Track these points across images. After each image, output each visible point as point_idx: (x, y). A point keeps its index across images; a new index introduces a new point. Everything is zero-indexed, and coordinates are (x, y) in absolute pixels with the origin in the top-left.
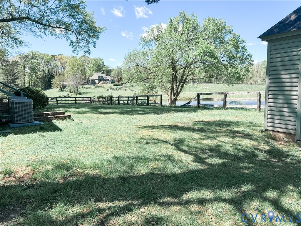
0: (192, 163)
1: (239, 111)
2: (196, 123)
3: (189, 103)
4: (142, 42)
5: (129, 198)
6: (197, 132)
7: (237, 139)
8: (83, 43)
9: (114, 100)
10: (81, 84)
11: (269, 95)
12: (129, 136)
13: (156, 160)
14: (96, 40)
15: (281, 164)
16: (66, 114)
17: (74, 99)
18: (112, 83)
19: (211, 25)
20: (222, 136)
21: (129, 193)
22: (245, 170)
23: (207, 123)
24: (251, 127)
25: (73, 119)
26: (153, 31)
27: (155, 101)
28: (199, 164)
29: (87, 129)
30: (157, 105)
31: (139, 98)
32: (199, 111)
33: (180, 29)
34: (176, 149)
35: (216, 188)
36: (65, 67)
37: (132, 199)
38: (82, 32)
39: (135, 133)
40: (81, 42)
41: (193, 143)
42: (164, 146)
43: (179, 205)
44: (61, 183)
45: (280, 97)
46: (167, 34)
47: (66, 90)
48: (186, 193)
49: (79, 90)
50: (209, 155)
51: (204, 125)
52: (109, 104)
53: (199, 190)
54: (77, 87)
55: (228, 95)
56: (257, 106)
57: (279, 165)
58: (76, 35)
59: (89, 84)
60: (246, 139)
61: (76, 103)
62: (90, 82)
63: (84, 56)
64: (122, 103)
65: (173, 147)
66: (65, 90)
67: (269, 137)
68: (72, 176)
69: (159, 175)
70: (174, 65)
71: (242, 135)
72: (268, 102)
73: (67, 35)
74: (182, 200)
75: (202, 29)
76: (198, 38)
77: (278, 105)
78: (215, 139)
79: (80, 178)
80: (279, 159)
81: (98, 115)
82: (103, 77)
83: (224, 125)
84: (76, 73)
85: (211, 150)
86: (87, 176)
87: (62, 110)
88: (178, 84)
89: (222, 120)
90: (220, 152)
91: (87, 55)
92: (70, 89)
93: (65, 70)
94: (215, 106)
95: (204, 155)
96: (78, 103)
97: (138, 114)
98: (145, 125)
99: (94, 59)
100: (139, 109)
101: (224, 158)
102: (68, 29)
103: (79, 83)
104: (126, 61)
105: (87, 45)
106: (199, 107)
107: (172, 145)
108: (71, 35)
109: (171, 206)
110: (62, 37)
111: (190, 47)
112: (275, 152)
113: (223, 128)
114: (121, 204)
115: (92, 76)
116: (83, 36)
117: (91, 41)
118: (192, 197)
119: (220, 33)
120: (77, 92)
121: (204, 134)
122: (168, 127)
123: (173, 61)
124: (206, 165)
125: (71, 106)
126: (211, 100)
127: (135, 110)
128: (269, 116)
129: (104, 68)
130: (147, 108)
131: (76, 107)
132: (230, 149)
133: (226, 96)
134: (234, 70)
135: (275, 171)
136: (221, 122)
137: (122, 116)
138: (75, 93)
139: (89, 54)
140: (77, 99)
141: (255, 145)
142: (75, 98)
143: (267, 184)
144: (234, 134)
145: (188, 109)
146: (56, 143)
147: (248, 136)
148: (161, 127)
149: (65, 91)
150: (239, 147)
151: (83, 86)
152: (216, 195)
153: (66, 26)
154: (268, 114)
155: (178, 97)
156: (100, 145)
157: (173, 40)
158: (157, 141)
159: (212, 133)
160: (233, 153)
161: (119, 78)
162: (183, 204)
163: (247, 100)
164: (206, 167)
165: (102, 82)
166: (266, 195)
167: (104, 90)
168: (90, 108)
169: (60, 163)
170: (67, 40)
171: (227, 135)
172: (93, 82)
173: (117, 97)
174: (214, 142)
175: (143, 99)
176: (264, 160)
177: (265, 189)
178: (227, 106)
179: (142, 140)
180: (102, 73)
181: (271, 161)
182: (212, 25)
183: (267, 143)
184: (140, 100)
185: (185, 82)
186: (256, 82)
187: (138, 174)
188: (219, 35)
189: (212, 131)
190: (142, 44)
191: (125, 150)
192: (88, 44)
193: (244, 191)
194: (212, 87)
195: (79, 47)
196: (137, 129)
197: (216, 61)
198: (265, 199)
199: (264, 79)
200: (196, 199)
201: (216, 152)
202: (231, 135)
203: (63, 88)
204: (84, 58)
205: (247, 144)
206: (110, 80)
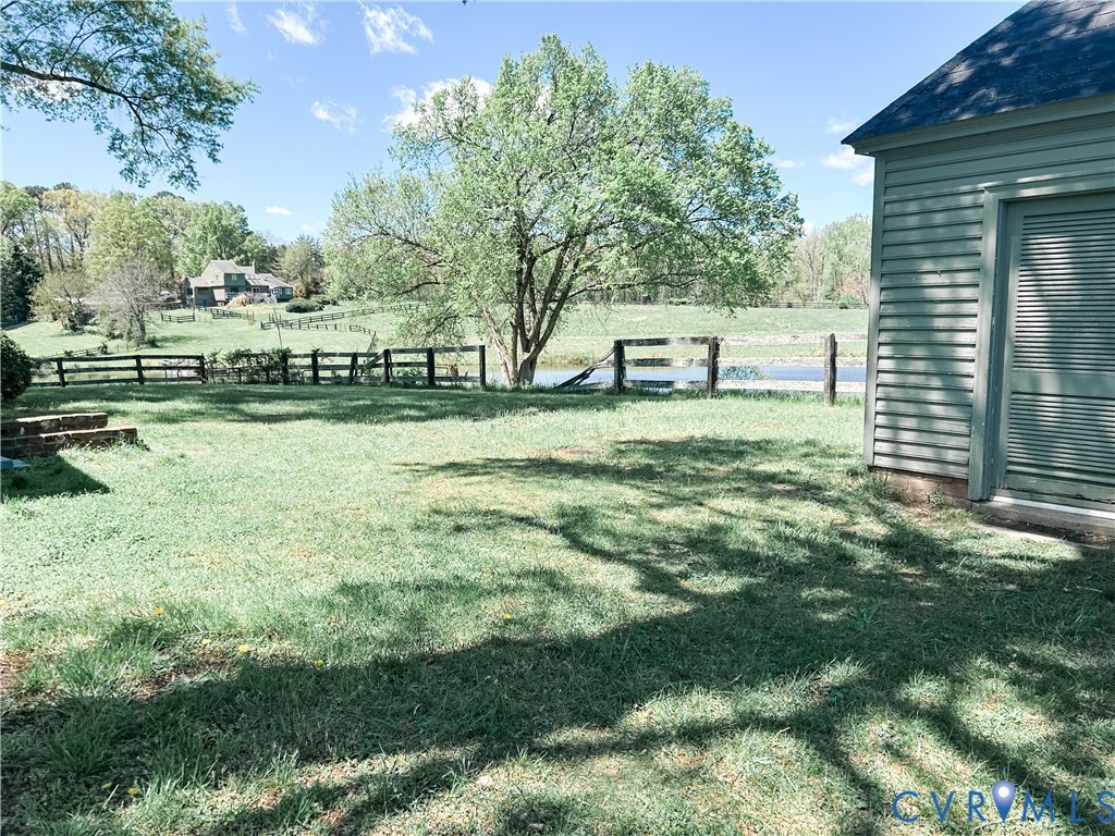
0: (635, 595)
1: (764, 404)
2: (623, 447)
3: (584, 376)
4: (400, 146)
5: (428, 741)
6: (633, 482)
7: (776, 502)
8: (163, 143)
9: (296, 367)
10: (157, 306)
11: (880, 344)
12: (383, 503)
13: (504, 589)
14: (216, 129)
15: (937, 586)
16: (114, 424)
17: (133, 363)
18: (280, 300)
19: (656, 91)
20: (722, 495)
21: (423, 720)
22: (824, 612)
23: (661, 446)
24: (815, 458)
25: (145, 442)
26: (440, 105)
27: (454, 369)
28: (662, 598)
29: (209, 481)
30: (469, 385)
31: (395, 358)
32: (627, 403)
33: (540, 102)
34: (570, 547)
35: (737, 682)
36: (85, 237)
37: (442, 743)
38: (158, 100)
39: (407, 493)
40: (157, 136)
41: (624, 523)
42: (525, 535)
43: (618, 752)
44: (145, 698)
45: (918, 352)
46: (495, 117)
47: (94, 328)
48: (636, 706)
49: (150, 328)
50: (689, 564)
51: (652, 453)
52: (275, 382)
53: (678, 693)
54: (138, 317)
55: (722, 344)
56: (823, 383)
57: (931, 589)
58: (135, 107)
59: (189, 306)
60: (806, 502)
61: (141, 379)
62: (193, 296)
63: (165, 194)
64: (328, 379)
65: (558, 540)
66: (87, 328)
67: (881, 492)
68: (186, 667)
69: (525, 644)
70: (523, 235)
71: (788, 488)
72: (879, 372)
73: (98, 109)
74: (626, 732)
75: (623, 103)
76: (611, 138)
77: (912, 379)
78: (701, 504)
79: (223, 675)
80: (926, 568)
81: (243, 424)
82: (247, 277)
83: (722, 452)
84: (132, 259)
85: (694, 543)
86: (249, 665)
87: (90, 407)
88: (538, 306)
89: (710, 436)
90: (726, 551)
91: (181, 190)
92: (111, 325)
93: (87, 250)
94: (680, 386)
95: (672, 564)
96: (151, 380)
97: (402, 419)
98: (437, 462)
99: (205, 205)
100: (400, 400)
101: (745, 573)
102: (100, 82)
103: (148, 300)
104: (338, 215)
105: (182, 151)
106: (621, 391)
107: (553, 531)
108: (112, 107)
109: (587, 757)
110: (76, 115)
111: (583, 171)
112: (908, 544)
113: (721, 464)
114: (403, 763)
115: (199, 273)
116: (162, 116)
117: (199, 135)
118: (658, 719)
119: (688, 121)
120: (142, 338)
121: (655, 488)
122: (526, 467)
123: (518, 220)
124: (684, 600)
125: (125, 394)
126: (663, 365)
127: (388, 405)
128: (881, 420)
129: (247, 243)
130: (431, 397)
131: (147, 395)
132: (760, 538)
133: (715, 348)
134: (733, 258)
135: (920, 609)
136: (709, 441)
137: (341, 427)
138: (130, 339)
139: (192, 185)
140: (144, 363)
141: (839, 521)
142: (138, 358)
143: (903, 656)
144: (764, 485)
145: (586, 400)
146: (92, 540)
147: (809, 491)
148: (500, 467)
149: (90, 332)
150: (788, 531)
151: (164, 312)
152: (740, 708)
153: (93, 73)
154: (877, 413)
155: (542, 352)
156: (275, 541)
157: (517, 140)
158: (494, 521)
159: (686, 485)
160: (770, 553)
161: (309, 280)
162: (630, 749)
163: (791, 362)
164: (687, 608)
165: (242, 296)
166: (907, 694)
167: (251, 327)
168: (204, 398)
169: (129, 621)
170: (98, 128)
171: (739, 489)
172: (206, 298)
173: (306, 356)
174: (699, 516)
175: (408, 360)
176: (877, 572)
177: (902, 676)
178: (722, 385)
179: (438, 518)
180: (240, 263)
181: (902, 574)
182: (659, 89)
183: (878, 513)
184: (400, 364)
185: (564, 297)
186: (806, 299)
187: (449, 647)
188: (685, 126)
189: (684, 475)
190: (399, 153)
191: (379, 557)
192: (185, 147)
193: (833, 687)
194: (658, 316)
195: (150, 156)
196: (408, 476)
197: (673, 224)
198: (907, 710)
199: (833, 290)
200: (674, 726)
201: (714, 551)
202: (754, 489)
203: (79, 321)
204: (165, 201)
205: (811, 519)
206: (271, 288)
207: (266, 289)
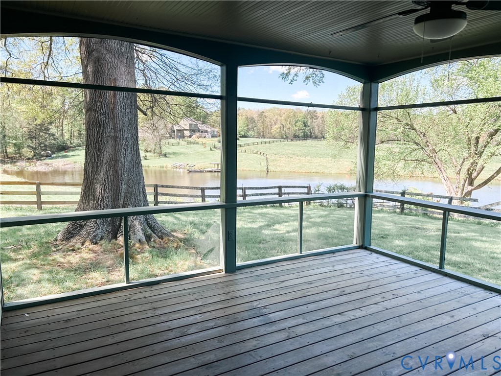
49: (164, 148)
54: (159, 143)
82: (198, 126)
92: (147, 146)
115: (177, 124)
120: (160, 152)
129: (198, 110)
151: (165, 141)
167: (206, 149)
180: (195, 119)
206: (208, 131)
207: (206, 131)
